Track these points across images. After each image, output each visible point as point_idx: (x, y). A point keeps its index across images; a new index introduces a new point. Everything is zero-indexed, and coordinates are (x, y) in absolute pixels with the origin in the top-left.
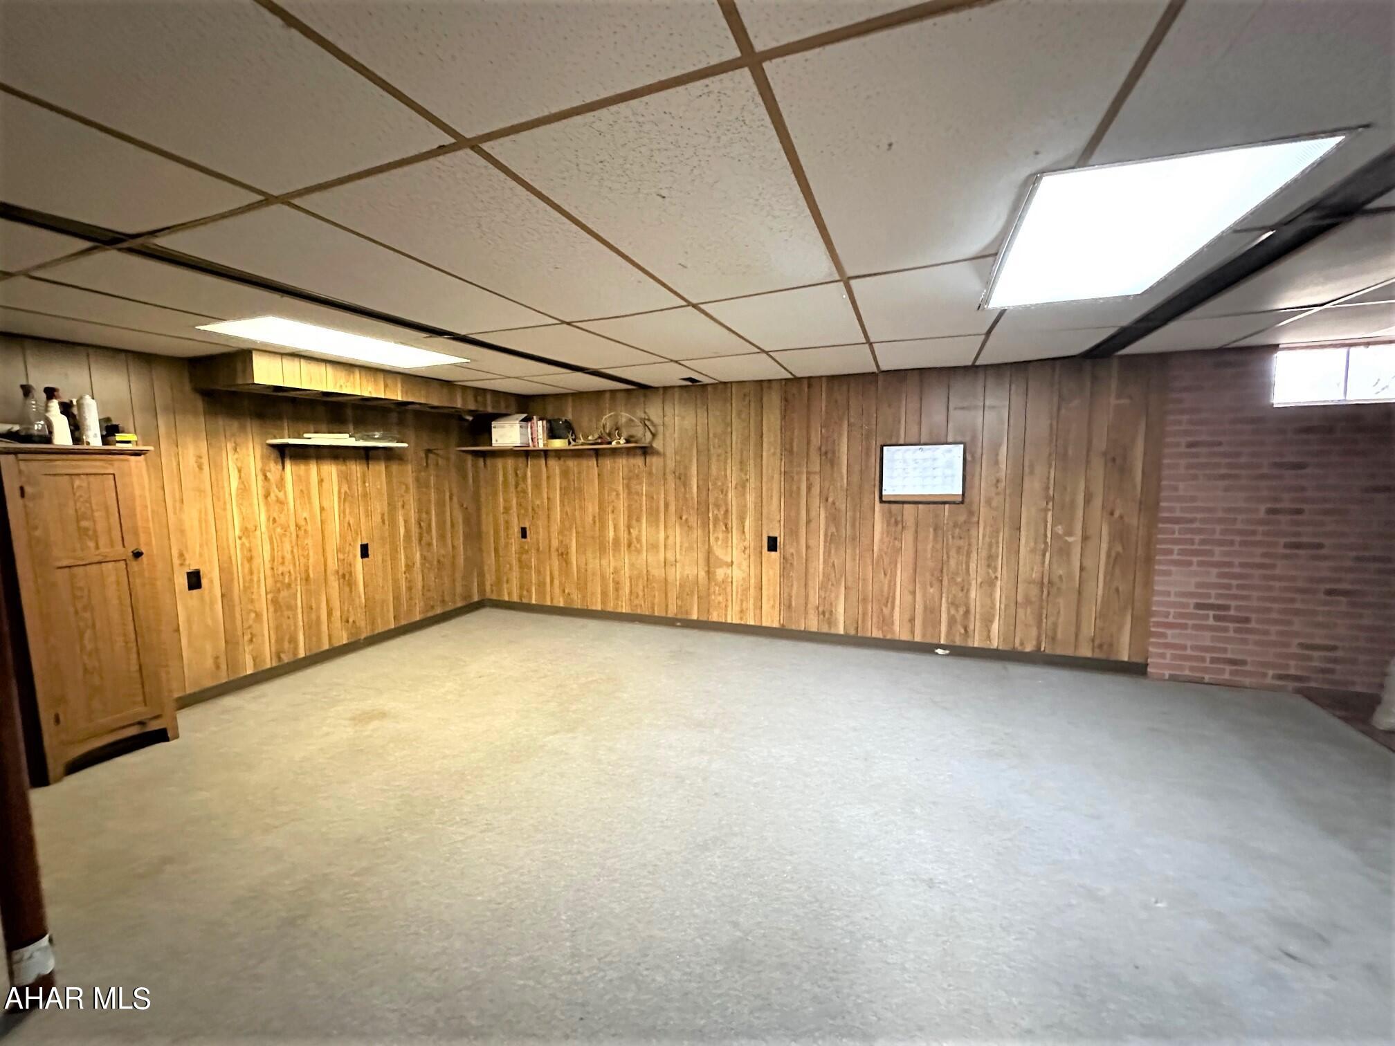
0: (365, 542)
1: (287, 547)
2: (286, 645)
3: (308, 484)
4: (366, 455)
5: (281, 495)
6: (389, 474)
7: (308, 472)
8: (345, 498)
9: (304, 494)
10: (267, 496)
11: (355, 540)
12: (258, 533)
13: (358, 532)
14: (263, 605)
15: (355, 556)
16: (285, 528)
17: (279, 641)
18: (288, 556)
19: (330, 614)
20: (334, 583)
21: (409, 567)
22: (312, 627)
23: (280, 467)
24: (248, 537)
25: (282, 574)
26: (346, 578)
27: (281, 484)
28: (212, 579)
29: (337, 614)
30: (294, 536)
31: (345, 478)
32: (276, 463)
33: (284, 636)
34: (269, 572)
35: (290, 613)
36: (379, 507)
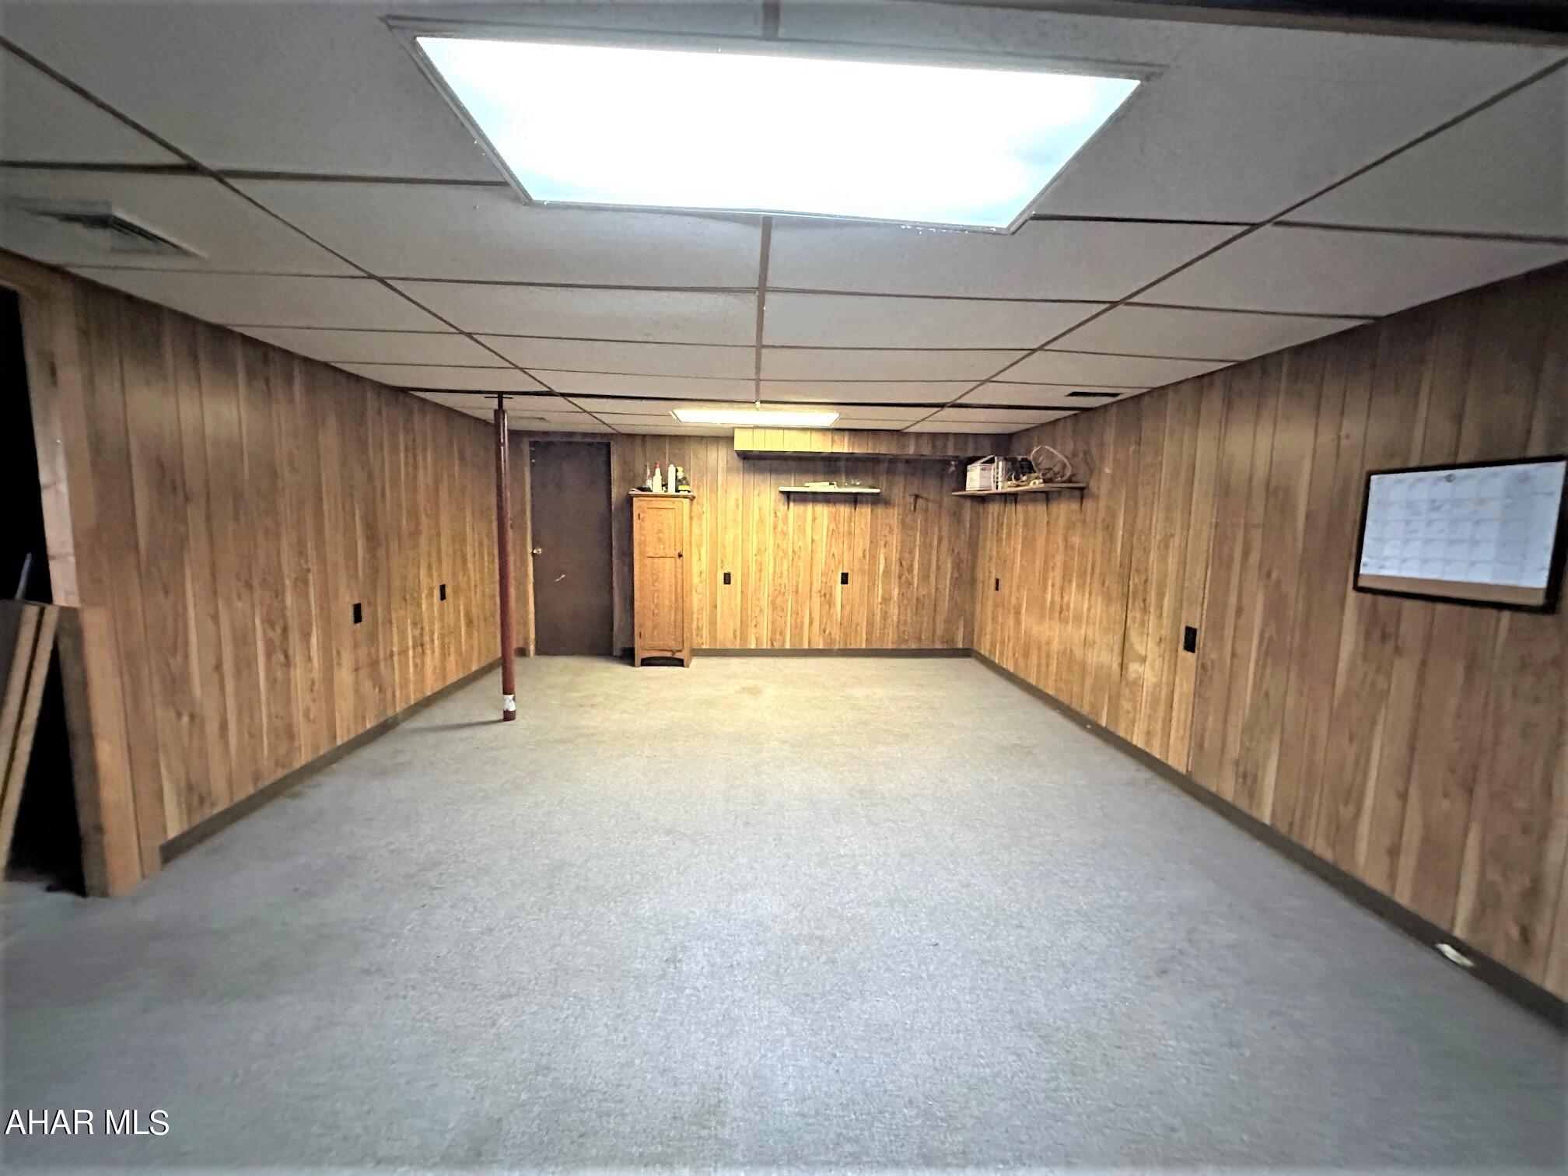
0: (845, 572)
1: (785, 565)
2: (778, 636)
3: (805, 522)
4: (854, 500)
5: (785, 528)
6: (874, 517)
7: (805, 511)
8: (832, 534)
9: (801, 529)
10: (775, 528)
11: (837, 568)
12: (767, 553)
13: (841, 562)
14: (765, 602)
15: (836, 582)
16: (785, 553)
17: (774, 631)
18: (785, 574)
19: (811, 623)
20: (816, 600)
21: (886, 600)
22: (798, 627)
23: (786, 507)
24: (761, 556)
25: (780, 585)
26: (827, 597)
27: (785, 520)
28: (736, 579)
29: (816, 623)
30: (791, 559)
31: (835, 518)
32: (784, 504)
33: (776, 630)
34: (771, 581)
35: (782, 614)
36: (861, 543)
